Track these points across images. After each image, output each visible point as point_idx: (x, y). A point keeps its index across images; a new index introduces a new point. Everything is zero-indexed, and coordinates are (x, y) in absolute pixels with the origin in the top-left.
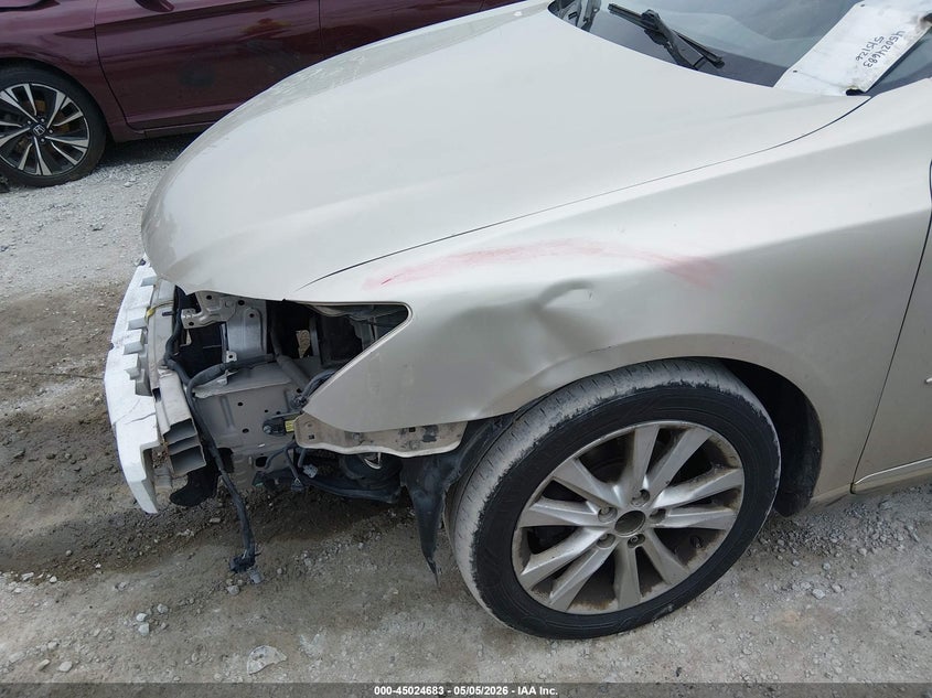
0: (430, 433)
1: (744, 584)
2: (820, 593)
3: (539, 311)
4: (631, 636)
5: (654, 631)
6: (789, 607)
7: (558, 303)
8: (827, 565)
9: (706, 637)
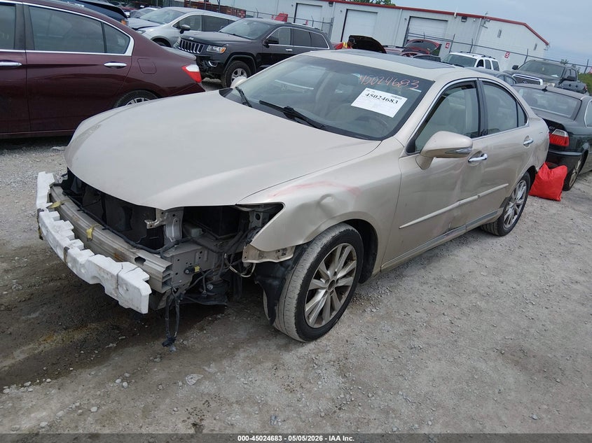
0: (284, 252)
1: (351, 313)
2: (375, 310)
3: (319, 204)
4: (326, 336)
5: (332, 332)
6: (368, 316)
7: (325, 201)
8: (372, 303)
9: (349, 330)
